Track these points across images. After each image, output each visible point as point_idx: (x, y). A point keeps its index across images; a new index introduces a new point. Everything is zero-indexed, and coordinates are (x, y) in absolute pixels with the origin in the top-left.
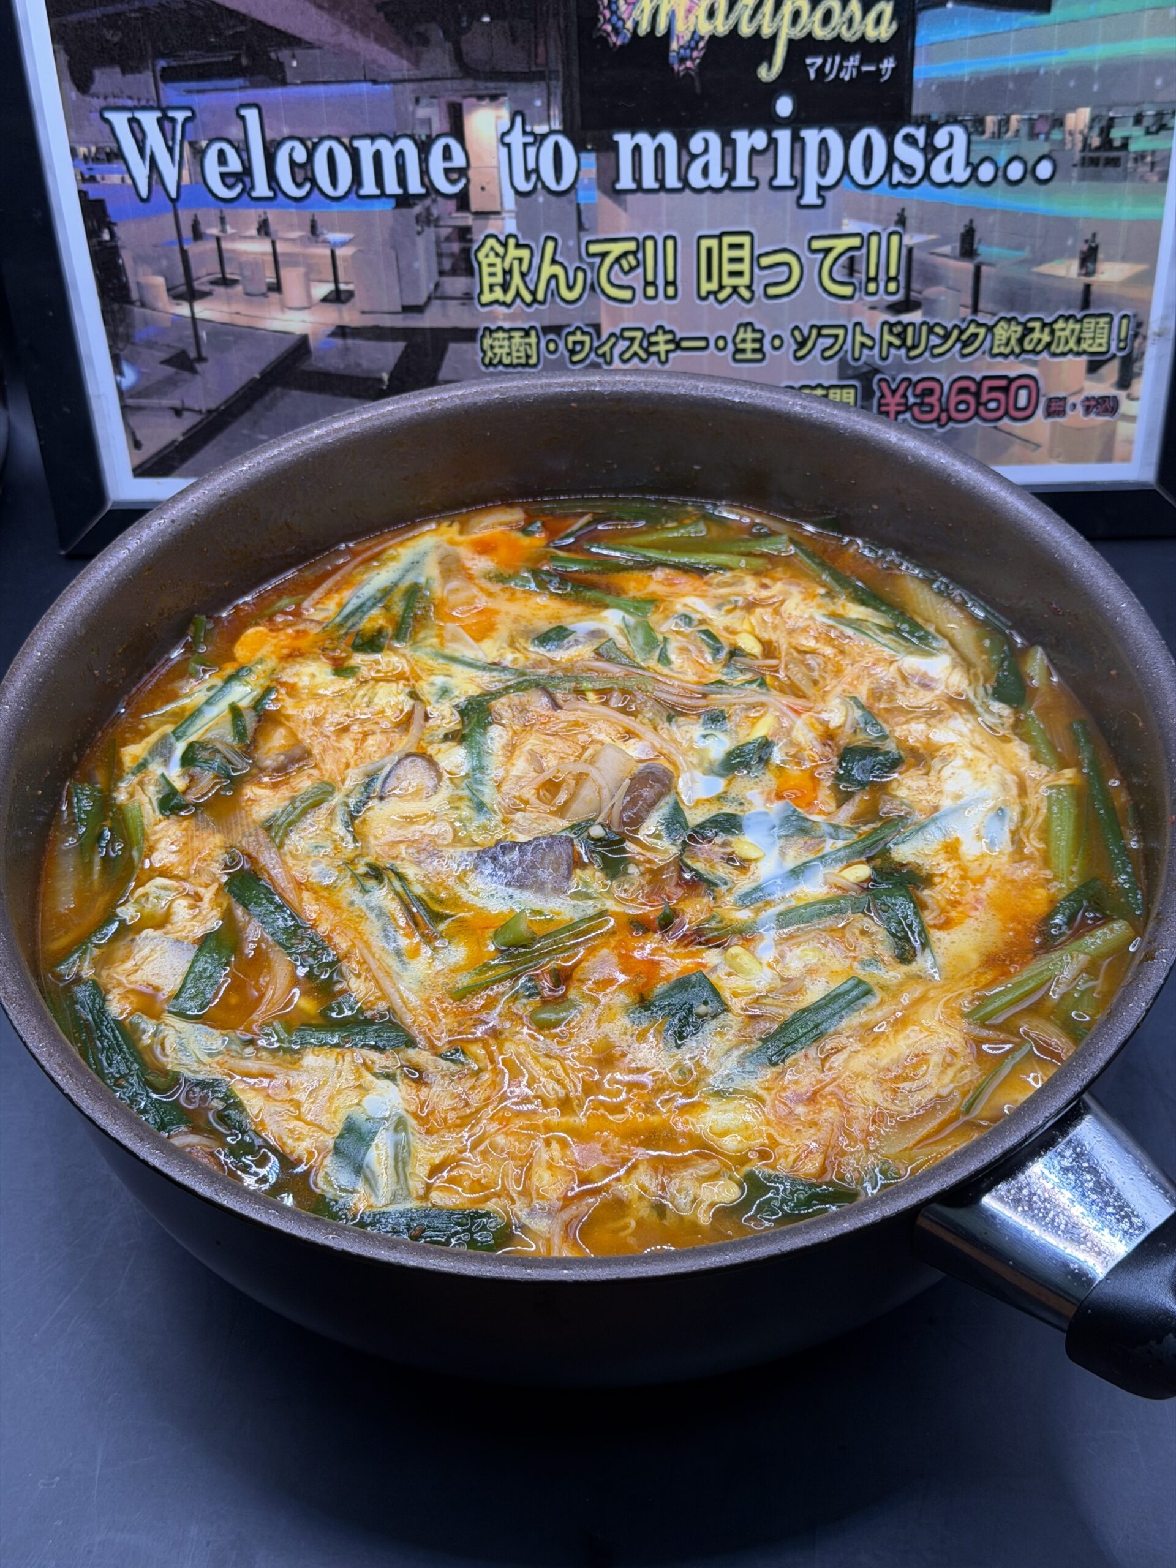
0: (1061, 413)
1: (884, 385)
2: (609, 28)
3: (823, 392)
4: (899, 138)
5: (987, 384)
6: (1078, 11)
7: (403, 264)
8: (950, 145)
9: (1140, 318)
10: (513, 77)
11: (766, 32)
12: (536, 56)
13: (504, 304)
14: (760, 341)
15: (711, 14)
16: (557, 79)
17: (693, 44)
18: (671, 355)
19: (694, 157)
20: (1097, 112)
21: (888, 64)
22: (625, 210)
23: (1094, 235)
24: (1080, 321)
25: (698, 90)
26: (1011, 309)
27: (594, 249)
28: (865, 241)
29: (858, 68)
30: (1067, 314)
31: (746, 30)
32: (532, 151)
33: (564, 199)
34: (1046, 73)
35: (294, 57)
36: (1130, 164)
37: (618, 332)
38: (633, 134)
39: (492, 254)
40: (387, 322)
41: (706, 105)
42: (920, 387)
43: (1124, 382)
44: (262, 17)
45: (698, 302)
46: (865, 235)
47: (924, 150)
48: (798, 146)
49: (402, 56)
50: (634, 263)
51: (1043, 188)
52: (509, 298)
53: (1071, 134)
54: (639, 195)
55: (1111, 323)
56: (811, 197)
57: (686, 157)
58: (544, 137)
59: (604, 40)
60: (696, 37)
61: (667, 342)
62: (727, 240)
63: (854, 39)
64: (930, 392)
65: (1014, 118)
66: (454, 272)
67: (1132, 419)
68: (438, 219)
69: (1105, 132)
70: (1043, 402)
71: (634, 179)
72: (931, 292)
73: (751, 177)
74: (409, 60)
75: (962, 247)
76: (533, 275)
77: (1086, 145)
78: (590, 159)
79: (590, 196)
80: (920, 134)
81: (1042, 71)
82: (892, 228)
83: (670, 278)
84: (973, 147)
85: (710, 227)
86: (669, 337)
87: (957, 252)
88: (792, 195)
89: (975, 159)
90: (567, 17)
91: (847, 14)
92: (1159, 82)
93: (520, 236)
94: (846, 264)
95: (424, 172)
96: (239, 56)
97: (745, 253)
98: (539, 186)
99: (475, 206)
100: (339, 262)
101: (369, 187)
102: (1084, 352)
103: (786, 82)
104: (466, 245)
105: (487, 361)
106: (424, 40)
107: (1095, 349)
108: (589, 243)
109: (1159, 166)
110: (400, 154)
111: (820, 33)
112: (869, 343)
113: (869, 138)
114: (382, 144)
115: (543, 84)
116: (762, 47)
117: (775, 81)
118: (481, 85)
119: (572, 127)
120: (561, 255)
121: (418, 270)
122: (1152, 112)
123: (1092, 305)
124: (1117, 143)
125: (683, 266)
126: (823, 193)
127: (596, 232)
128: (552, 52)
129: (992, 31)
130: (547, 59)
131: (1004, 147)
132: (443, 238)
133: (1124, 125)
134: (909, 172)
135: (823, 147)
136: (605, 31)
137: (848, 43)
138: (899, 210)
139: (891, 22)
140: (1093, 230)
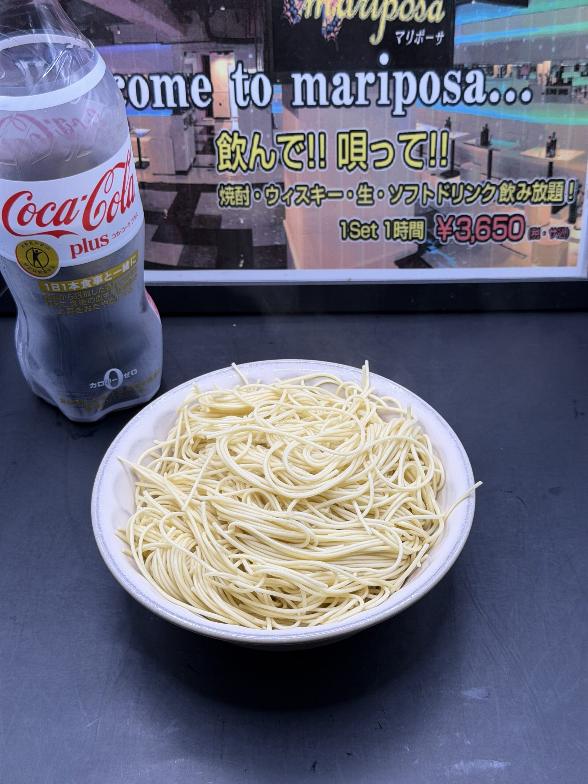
0: (538, 237)
1: (440, 219)
2: (289, 14)
3: (407, 223)
4: (446, 77)
5: (497, 219)
6: (542, 7)
7: (176, 146)
8: (475, 81)
9: (580, 182)
10: (237, 41)
11: (374, 17)
12: (250, 29)
13: (231, 170)
14: (371, 193)
15: (344, 6)
16: (261, 44)
17: (334, 23)
18: (323, 201)
19: (335, 87)
20: (554, 63)
21: (440, 35)
22: (298, 117)
23: (554, 134)
24: (547, 183)
25: (337, 50)
26: (509, 176)
27: (281, 139)
28: (429, 135)
29: (424, 37)
30: (540, 179)
31: (363, 16)
32: (247, 83)
33: (264, 111)
34: (526, 41)
35: (118, 29)
36: (573, 93)
37: (294, 187)
38: (302, 74)
39: (225, 142)
40: (167, 180)
41: (342, 58)
42: (460, 221)
43: (572, 220)
44: (102, 7)
45: (337, 170)
46: (429, 132)
47: (460, 84)
48: (391, 81)
49: (177, 29)
51: (526, 106)
52: (234, 167)
53: (541, 75)
54: (305, 109)
55: (564, 184)
56: (399, 111)
57: (331, 87)
58: (253, 76)
59: (286, 20)
60: (336, 20)
61: (320, 193)
62: (353, 135)
63: (421, 21)
64: (465, 224)
65: (509, 66)
66: (204, 152)
67: (577, 241)
68: (196, 121)
69: (559, 75)
70: (527, 230)
71: (303, 100)
72: (464, 166)
73: (366, 99)
74: (181, 31)
75: (482, 140)
76: (247, 154)
77: (549, 83)
78: (278, 88)
79: (279, 109)
80: (458, 75)
81: (524, 40)
83: (322, 156)
84: (487, 83)
85: (344, 128)
86: (322, 190)
87: (479, 142)
88: (388, 110)
89: (488, 90)
90: (266, 8)
91: (418, 7)
92: (587, 47)
93: (240, 132)
94: (419, 149)
95: (189, 95)
96: (89, 28)
97: (363, 143)
98: (251, 103)
99: (216, 114)
100: (142, 146)
101: (159, 103)
102: (550, 202)
103: (385, 46)
104: (211, 137)
105: (222, 203)
106: (189, 20)
107: (556, 200)
108: (278, 136)
110: (176, 84)
111: (404, 18)
112: (431, 195)
113: (430, 77)
114: (166, 79)
115: (253, 46)
117: (379, 44)
118: (219, 45)
119: (269, 69)
120: (263, 143)
121: (184, 151)
122: (584, 64)
123: (553, 174)
124: (566, 81)
125: (329, 150)
126: (405, 108)
127: (282, 129)
128: (259, 28)
129: (497, 17)
130: (255, 31)
131: (504, 83)
132: (198, 132)
133: (569, 71)
134: (452, 96)
135: (405, 82)
136: (287, 16)
137: (419, 23)
138: (447, 119)
139: (441, 12)
140: (554, 131)
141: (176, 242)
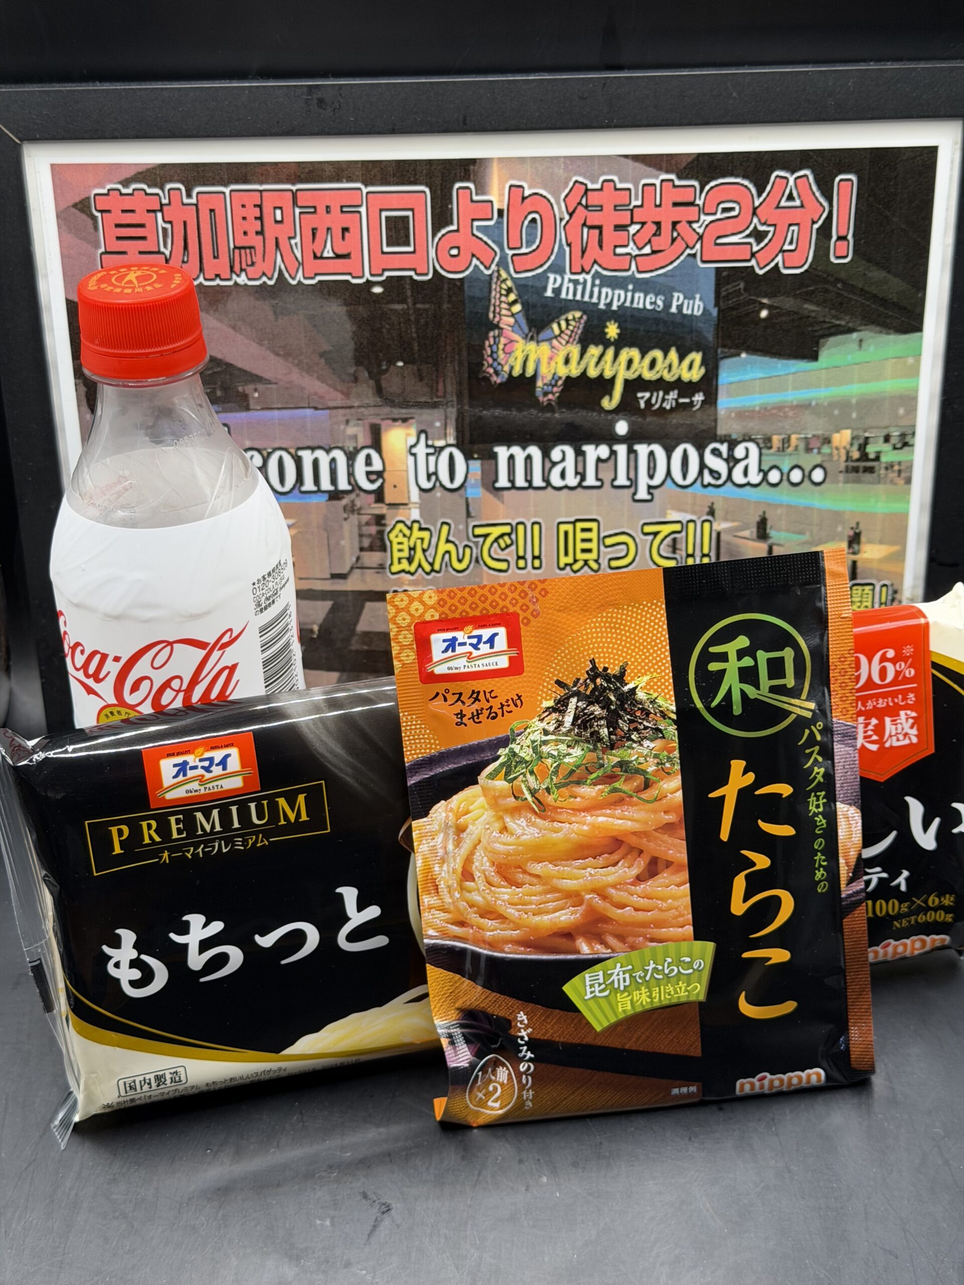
2: (491, 371)
4: (708, 451)
6: (837, 360)
7: (332, 542)
8: (747, 457)
9: (896, 587)
10: (420, 405)
11: (608, 374)
12: (437, 390)
13: (409, 572)
15: (567, 361)
16: (453, 406)
17: (553, 382)
19: (554, 464)
20: (855, 433)
21: (699, 398)
22: (503, 502)
23: (858, 524)
27: (478, 531)
28: (684, 526)
29: (676, 400)
31: (593, 373)
32: (432, 459)
33: (456, 494)
34: (817, 404)
35: (256, 390)
36: (882, 472)
39: (401, 535)
40: (319, 586)
45: (558, 571)
46: (684, 522)
47: (727, 460)
49: (337, 390)
50: (509, 542)
51: (818, 488)
52: (412, 568)
53: (837, 449)
54: (513, 491)
55: (873, 590)
56: (642, 494)
57: (549, 463)
58: (442, 449)
59: (487, 379)
60: (556, 378)
62: (580, 525)
63: (673, 379)
65: (794, 437)
66: (371, 549)
68: (360, 509)
69: (862, 448)
71: (509, 480)
73: (598, 479)
74: (342, 392)
75: (758, 531)
76: (431, 551)
77: (848, 458)
78: (476, 465)
80: (724, 448)
81: (814, 403)
82: (705, 517)
83: (537, 553)
84: (763, 458)
85: (566, 516)
87: (755, 535)
88: (629, 492)
89: (765, 467)
90: (460, 363)
91: (667, 362)
92: (901, 411)
93: (422, 522)
94: (671, 543)
95: (351, 474)
96: (215, 389)
97: (593, 535)
99: (388, 499)
101: (309, 485)
103: (622, 411)
104: (381, 528)
106: (354, 379)
108: (475, 526)
109: (904, 474)
110: (333, 460)
111: (648, 375)
113: (685, 451)
114: (320, 454)
115: (442, 411)
116: (605, 385)
117: (614, 409)
118: (395, 410)
119: (463, 441)
120: (453, 536)
121: (344, 547)
122: (897, 433)
123: (859, 576)
124: (872, 456)
125: (546, 544)
126: (652, 491)
127: (480, 519)
128: (449, 389)
129: (775, 374)
130: (445, 392)
131: (787, 458)
132: (363, 523)
133: (876, 443)
134: (716, 476)
135: (651, 458)
136: (488, 373)
137: (668, 382)
138: (710, 504)
139: (700, 367)
140: (857, 520)
141: (330, 669)
